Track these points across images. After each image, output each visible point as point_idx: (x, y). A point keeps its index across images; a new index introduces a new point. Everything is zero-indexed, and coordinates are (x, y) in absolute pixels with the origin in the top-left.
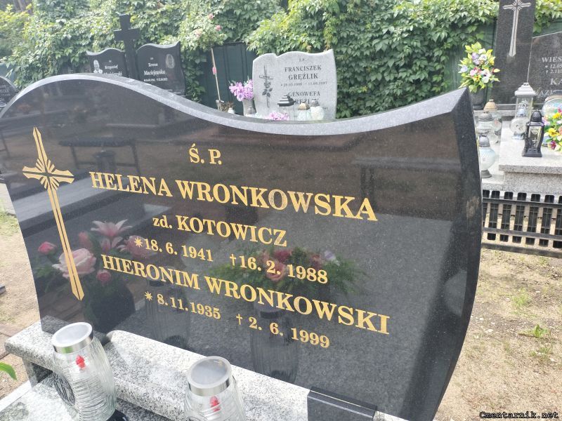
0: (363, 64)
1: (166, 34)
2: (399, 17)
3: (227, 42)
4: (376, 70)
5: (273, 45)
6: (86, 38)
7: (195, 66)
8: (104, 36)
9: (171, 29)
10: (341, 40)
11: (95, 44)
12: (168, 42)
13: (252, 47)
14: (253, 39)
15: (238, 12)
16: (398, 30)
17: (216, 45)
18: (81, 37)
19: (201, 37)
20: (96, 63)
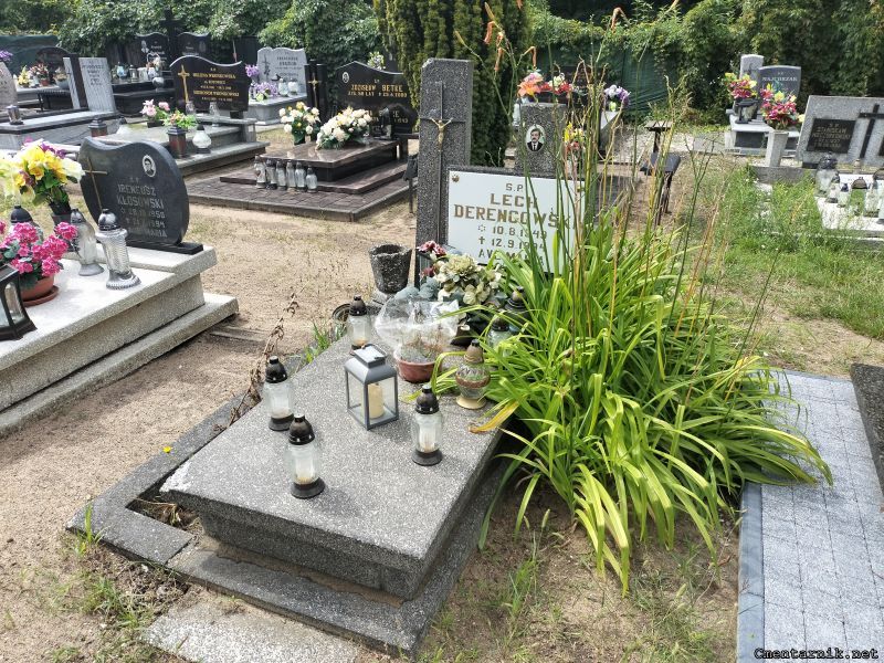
0: (330, 59)
1: (200, 24)
2: (350, 30)
3: (244, 35)
4: (338, 64)
5: (274, 42)
6: (132, 22)
7: (221, 51)
8: (149, 21)
9: (203, 21)
10: (316, 42)
11: (141, 26)
12: (200, 32)
13: (262, 41)
14: (262, 35)
15: (253, 14)
16: (349, 39)
17: (236, 38)
18: (127, 20)
19: (226, 31)
20: (144, 43)
